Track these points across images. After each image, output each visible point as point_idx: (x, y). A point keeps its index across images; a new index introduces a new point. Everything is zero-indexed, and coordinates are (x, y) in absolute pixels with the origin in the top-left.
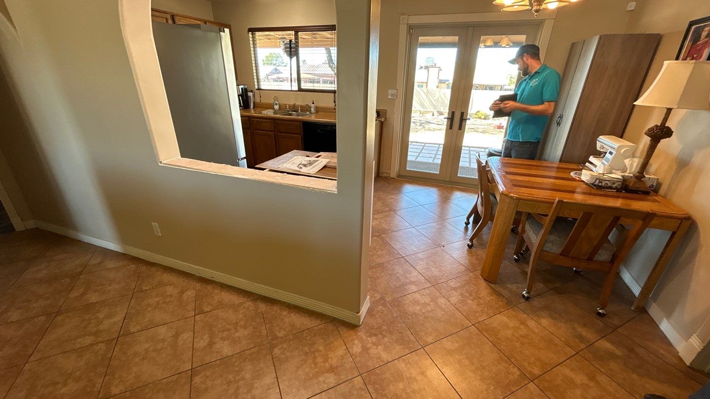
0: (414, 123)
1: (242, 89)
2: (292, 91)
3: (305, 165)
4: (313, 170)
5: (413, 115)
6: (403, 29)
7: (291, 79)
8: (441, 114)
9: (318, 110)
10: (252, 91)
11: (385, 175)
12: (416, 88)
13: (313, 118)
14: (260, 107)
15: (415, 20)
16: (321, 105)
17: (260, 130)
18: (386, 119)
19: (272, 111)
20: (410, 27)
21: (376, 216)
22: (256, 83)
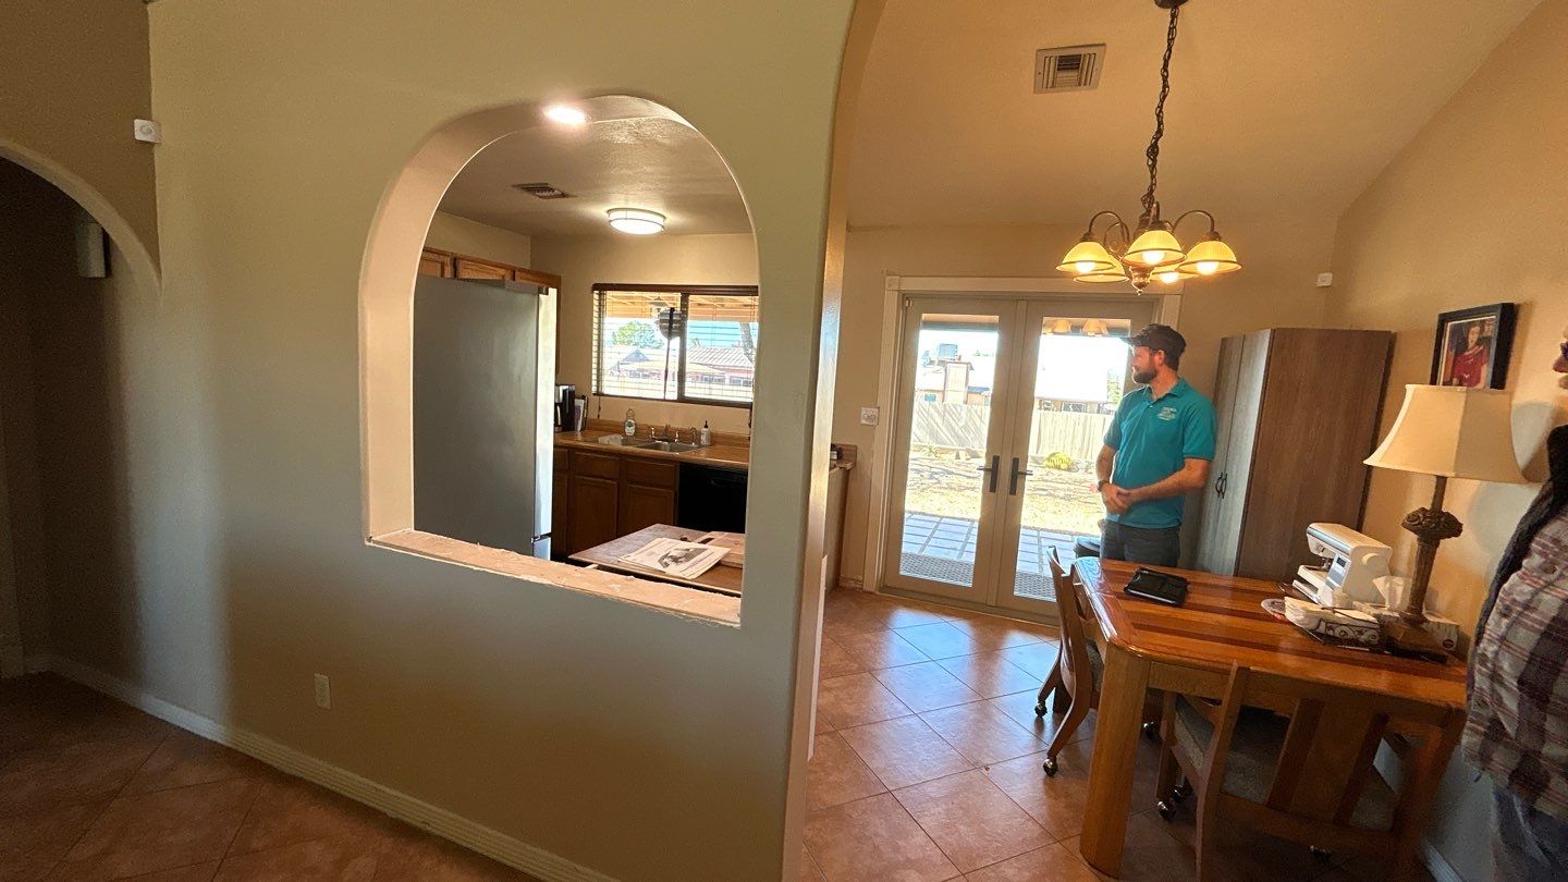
0: (918, 471)
1: (564, 391)
2: (664, 400)
3: (676, 560)
4: (694, 569)
5: (912, 455)
6: (891, 300)
7: (666, 372)
8: (975, 455)
9: (715, 439)
10: (583, 398)
11: (852, 584)
12: (919, 402)
13: (703, 456)
14: (597, 429)
15: (912, 285)
16: (722, 430)
17: (588, 476)
18: (855, 464)
19: (620, 437)
20: (905, 297)
21: (827, 683)
22: (594, 383)
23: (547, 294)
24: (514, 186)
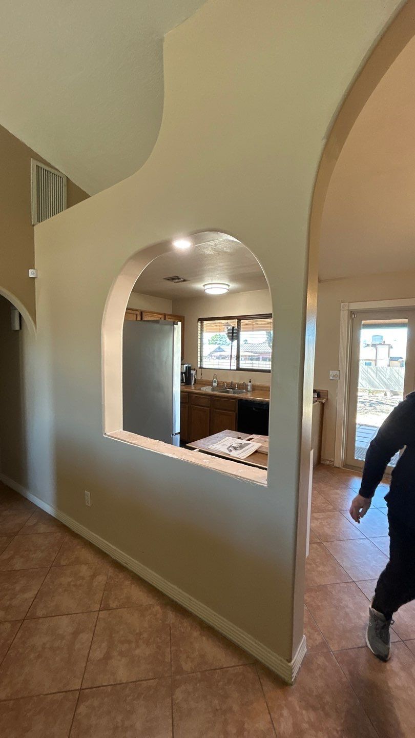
0: (363, 403)
1: (186, 367)
2: (230, 370)
3: (235, 448)
5: (359, 394)
6: (344, 315)
7: (231, 356)
8: (395, 394)
9: (254, 388)
10: (194, 370)
11: (328, 463)
12: (362, 367)
13: (249, 396)
14: (200, 384)
15: (355, 306)
16: (258, 383)
17: (197, 405)
18: (327, 400)
19: (211, 387)
20: (352, 313)
21: (316, 515)
22: (199, 363)
23: (177, 324)
24: (164, 279)
